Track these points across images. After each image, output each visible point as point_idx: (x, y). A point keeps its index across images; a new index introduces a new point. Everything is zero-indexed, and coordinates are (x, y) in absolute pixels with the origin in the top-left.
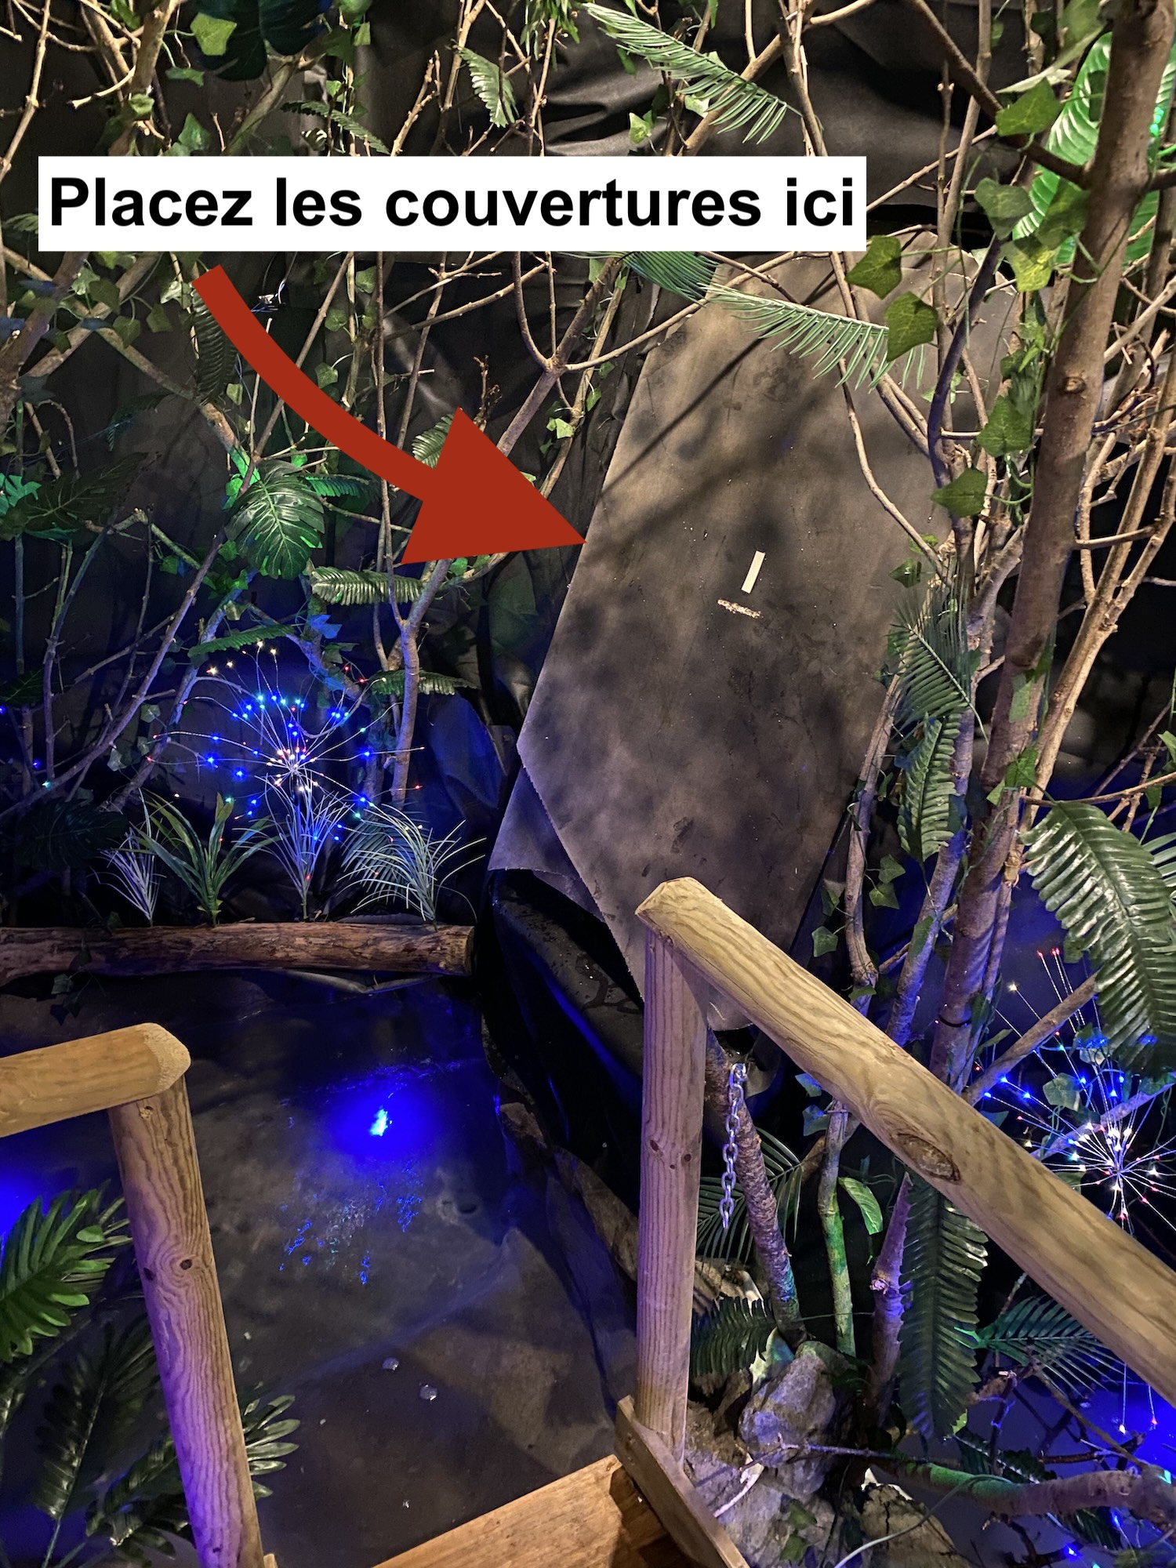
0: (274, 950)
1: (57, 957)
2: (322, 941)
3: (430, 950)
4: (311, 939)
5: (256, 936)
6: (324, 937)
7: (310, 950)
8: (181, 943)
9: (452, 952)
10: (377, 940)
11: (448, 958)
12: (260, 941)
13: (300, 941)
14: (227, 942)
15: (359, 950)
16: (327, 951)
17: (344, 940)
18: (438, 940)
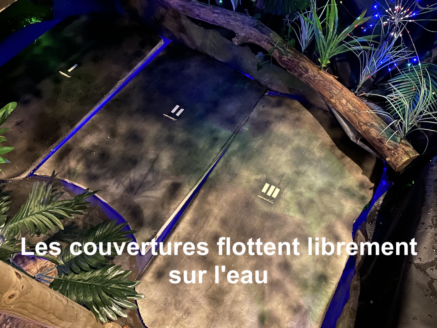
0: (332, 97)
1: (265, 44)
2: (351, 108)
3: (389, 149)
4: (348, 104)
5: (331, 86)
6: (353, 107)
7: (345, 108)
8: (305, 68)
9: (397, 158)
10: (372, 126)
11: (393, 159)
12: (331, 89)
13: (344, 101)
14: (320, 80)
15: (362, 124)
16: (350, 114)
17: (359, 115)
18: (396, 148)
